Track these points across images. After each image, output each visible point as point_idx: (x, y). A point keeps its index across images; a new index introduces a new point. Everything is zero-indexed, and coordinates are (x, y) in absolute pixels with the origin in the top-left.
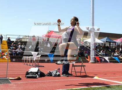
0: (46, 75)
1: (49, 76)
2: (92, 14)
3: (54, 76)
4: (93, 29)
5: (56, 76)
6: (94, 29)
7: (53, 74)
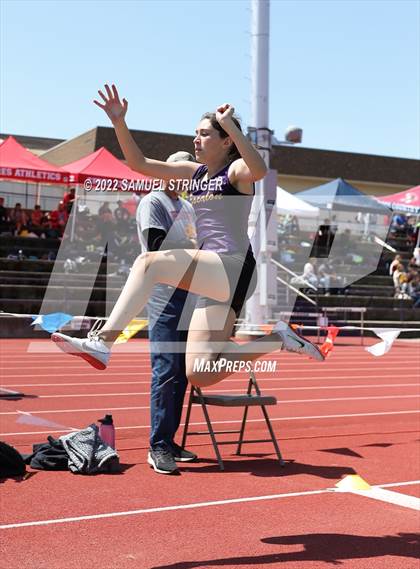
0: (28, 461)
1: (47, 468)
2: (255, 40)
3: (83, 472)
4: (260, 133)
5: (91, 468)
6: (271, 132)
7: (73, 457)
